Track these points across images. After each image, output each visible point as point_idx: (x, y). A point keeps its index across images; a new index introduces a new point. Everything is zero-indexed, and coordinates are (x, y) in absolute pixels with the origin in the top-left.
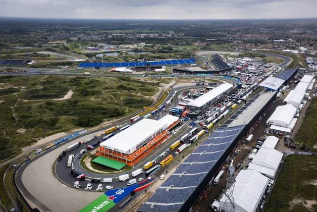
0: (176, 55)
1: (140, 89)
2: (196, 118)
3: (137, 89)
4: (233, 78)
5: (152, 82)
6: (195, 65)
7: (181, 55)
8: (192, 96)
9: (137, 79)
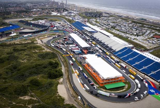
4: (59, 31)
6: (22, 28)
9: (12, 43)
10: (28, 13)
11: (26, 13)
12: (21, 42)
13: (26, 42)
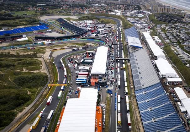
0: (21, 21)
1: (19, 63)
2: (106, 85)
3: (16, 64)
4: (95, 40)
5: (27, 54)
6: (50, 30)
7: (27, 21)
8: (80, 63)
9: (5, 53)
10: (83, 8)
11: (81, 8)
12: (19, 52)
13: (25, 54)
